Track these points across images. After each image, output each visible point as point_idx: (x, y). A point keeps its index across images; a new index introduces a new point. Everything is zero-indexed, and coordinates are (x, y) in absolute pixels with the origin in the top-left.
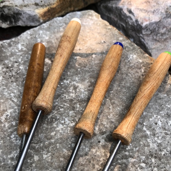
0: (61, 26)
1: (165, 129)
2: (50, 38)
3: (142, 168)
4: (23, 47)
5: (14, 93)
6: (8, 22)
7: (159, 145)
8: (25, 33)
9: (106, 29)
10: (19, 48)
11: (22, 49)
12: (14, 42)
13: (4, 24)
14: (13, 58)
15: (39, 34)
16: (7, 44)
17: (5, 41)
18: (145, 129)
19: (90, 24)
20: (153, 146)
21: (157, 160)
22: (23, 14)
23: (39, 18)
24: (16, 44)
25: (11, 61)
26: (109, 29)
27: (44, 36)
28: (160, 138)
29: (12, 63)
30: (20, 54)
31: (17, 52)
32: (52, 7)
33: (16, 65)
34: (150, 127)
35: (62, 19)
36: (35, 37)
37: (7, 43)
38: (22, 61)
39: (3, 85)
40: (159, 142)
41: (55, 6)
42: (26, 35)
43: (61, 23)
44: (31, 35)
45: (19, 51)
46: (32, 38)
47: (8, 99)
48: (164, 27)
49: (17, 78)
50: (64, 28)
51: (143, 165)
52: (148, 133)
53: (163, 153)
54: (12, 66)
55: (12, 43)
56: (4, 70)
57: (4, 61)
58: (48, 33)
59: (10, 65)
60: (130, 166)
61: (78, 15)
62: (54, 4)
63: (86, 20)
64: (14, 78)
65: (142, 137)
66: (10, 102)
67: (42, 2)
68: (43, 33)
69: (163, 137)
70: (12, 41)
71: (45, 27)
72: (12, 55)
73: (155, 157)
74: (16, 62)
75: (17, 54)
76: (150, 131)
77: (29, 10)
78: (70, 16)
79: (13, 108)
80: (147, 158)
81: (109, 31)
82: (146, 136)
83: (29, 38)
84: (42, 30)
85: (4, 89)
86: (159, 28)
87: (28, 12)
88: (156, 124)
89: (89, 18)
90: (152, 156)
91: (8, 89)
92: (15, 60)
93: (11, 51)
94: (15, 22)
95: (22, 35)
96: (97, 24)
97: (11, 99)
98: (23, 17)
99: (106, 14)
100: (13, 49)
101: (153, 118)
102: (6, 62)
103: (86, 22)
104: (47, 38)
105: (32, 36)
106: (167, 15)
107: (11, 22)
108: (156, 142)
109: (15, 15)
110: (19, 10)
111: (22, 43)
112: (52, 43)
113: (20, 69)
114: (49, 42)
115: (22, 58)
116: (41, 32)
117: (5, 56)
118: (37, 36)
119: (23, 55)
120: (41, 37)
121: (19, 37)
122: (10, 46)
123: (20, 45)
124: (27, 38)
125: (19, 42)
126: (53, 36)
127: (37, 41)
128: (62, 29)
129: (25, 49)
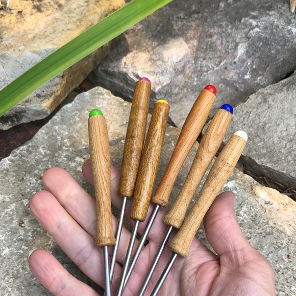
0: (75, 115)
2: (69, 132)
4: (46, 151)
6: (10, 123)
8: (39, 133)
9: (123, 106)
10: (42, 153)
11: (45, 153)
12: (33, 147)
13: (5, 126)
14: (40, 166)
15: (56, 131)
16: (26, 152)
17: (21, 148)
19: (105, 105)
22: (27, 111)
23: (47, 111)
24: (36, 149)
25: (40, 170)
26: (126, 106)
27: (62, 132)
29: (43, 172)
30: (46, 159)
31: (42, 159)
32: (56, 95)
35: (72, 106)
36: (53, 135)
37: (25, 150)
41: (59, 93)
42: (41, 134)
43: (73, 111)
44: (47, 134)
45: (43, 156)
46: (49, 137)
48: (176, 87)
50: (79, 117)
55: (30, 149)
56: (39, 182)
57: (33, 172)
58: (65, 126)
61: (87, 96)
62: (57, 91)
63: (98, 101)
67: (43, 91)
68: (59, 127)
70: (30, 146)
71: (57, 121)
72: (38, 162)
75: (44, 160)
77: (35, 105)
78: (78, 99)
81: (126, 108)
83: (46, 138)
84: (56, 125)
87: (33, 108)
89: (101, 98)
92: (44, 168)
93: (34, 158)
94: (18, 121)
95: (36, 136)
96: (111, 103)
98: (28, 114)
99: (108, 79)
100: (35, 155)
102: (36, 172)
103: (99, 104)
104: (67, 133)
105: (49, 135)
106: (176, 73)
107: (13, 122)
109: (18, 114)
110: (23, 108)
111: (42, 146)
112: (75, 138)
114: (70, 137)
115: (51, 164)
116: (57, 127)
117: (31, 166)
118: (54, 134)
119: (51, 159)
120: (59, 134)
121: (34, 139)
122: (30, 152)
123: (41, 149)
124: (44, 138)
125: (38, 146)
126: (71, 129)
127: (57, 140)
128: (77, 119)
129: (48, 152)
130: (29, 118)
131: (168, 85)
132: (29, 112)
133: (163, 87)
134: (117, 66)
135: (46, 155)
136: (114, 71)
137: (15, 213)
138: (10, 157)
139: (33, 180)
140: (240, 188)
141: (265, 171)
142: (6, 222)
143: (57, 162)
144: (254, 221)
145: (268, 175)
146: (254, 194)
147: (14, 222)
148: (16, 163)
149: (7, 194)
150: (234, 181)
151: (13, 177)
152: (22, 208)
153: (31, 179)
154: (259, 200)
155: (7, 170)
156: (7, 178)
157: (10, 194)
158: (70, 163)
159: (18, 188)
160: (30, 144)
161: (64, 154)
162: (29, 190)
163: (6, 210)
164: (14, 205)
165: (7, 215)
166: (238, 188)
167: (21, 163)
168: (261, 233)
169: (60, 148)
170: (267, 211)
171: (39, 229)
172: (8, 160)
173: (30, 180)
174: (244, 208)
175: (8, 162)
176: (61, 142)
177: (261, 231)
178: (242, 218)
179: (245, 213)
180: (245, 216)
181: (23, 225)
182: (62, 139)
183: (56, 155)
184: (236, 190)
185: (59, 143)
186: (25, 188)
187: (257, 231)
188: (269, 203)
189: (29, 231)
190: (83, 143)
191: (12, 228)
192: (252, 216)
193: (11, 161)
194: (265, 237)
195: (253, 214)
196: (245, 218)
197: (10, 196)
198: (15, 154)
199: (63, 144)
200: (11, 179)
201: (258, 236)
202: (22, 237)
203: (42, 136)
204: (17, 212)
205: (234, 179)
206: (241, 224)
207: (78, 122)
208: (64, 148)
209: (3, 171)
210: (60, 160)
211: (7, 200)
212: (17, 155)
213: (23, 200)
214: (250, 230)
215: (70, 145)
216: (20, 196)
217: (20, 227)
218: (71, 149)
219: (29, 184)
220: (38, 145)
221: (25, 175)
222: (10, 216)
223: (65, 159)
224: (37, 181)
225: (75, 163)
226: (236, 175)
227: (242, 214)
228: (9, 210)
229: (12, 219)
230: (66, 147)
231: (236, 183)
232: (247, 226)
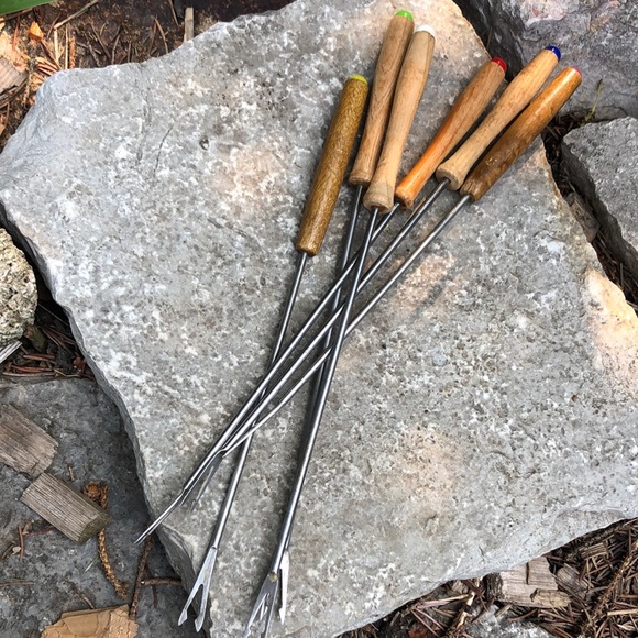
1: (508, 246)
2: (343, 28)
3: (461, 296)
4: (292, 42)
5: (279, 141)
7: (494, 268)
8: (294, 5)
9: (454, 24)
10: (284, 43)
11: (289, 44)
12: (274, 24)
14: (272, 63)
15: (324, 14)
16: (260, 28)
17: (256, 18)
18: (479, 240)
19: (425, 7)
20: (485, 269)
21: (485, 289)
24: (277, 31)
25: (269, 70)
26: (459, 26)
27: (332, 20)
28: (497, 258)
29: (271, 75)
31: (280, 52)
33: (280, 80)
34: (486, 239)
36: (315, 20)
37: (260, 25)
38: (290, 74)
39: (259, 121)
40: (495, 263)
42: (298, 8)
44: (306, 13)
45: (284, 48)
46: (308, 21)
47: (268, 151)
48: (567, 32)
49: (281, 110)
50: (372, 8)
51: (464, 292)
52: (482, 247)
53: (496, 281)
54: (273, 83)
55: (269, 26)
56: (258, 89)
57: (257, 68)
58: (341, 14)
59: (268, 80)
60: (445, 291)
64: (277, 108)
65: (472, 252)
66: (274, 158)
68: (331, 12)
69: (503, 258)
70: (270, 21)
72: (271, 56)
73: (484, 285)
74: (279, 75)
75: (281, 56)
76: (486, 246)
79: (278, 170)
80: (472, 284)
81: (458, 30)
82: (478, 253)
83: (302, 19)
84: (328, 4)
85: (261, 130)
86: (557, 32)
88: (498, 235)
90: (479, 282)
91: (268, 130)
92: (277, 70)
93: (269, 45)
95: (288, 8)
96: (438, 9)
97: (273, 152)
100: (272, 42)
101: (496, 226)
102: (261, 70)
104: (338, 27)
105: (309, 16)
106: (580, 6)
108: (490, 262)
111: (290, 31)
112: (348, 43)
113: (287, 92)
114: (340, 38)
115: (290, 68)
116: (327, 9)
117: (257, 56)
118: (318, 19)
119: (292, 61)
120: (326, 24)
121: (282, 12)
122: (266, 32)
123: (285, 35)
124: (298, 18)
125: (283, 27)
126: (350, 23)
127: (318, 32)
128: (368, 11)
129: (295, 46)
131: (554, 23)
133: (544, 23)
135: (288, 49)
137: (202, 120)
138: (233, 24)
139: (251, 81)
140: (566, 260)
141: (628, 254)
142: (183, 129)
143: (300, 70)
144: (554, 320)
145: (630, 264)
146: (581, 279)
147: (194, 133)
148: (238, 39)
149: (201, 83)
150: (562, 244)
151: (223, 60)
152: (215, 118)
153: (248, 78)
154: (584, 293)
155: (219, 45)
156: (212, 58)
157: (206, 86)
158: (320, 82)
159: (222, 83)
160: (272, 18)
161: (318, 62)
162: (237, 94)
163: (191, 109)
164: (206, 107)
165: (188, 118)
166: (562, 258)
167: (244, 43)
168: (554, 343)
169: (316, 49)
170: (586, 316)
171: (225, 164)
172: (228, 28)
173: (247, 80)
174: (552, 294)
175: (226, 32)
176: (322, 39)
177: (556, 340)
178: (538, 306)
179: (549, 301)
180: (547, 305)
181: (206, 146)
182: (327, 34)
183: (305, 57)
184: (558, 260)
185: (318, 39)
186: (233, 89)
187: (550, 337)
188: (596, 305)
189: (211, 159)
190: (357, 57)
191: (188, 142)
192: (557, 312)
193: (232, 32)
194: (556, 351)
195: (560, 310)
196: (544, 308)
197: (206, 90)
198: (242, 23)
199: (323, 44)
200: (219, 63)
201: (547, 344)
202: (196, 163)
203: (297, 12)
204: (205, 120)
205: (564, 241)
206: (532, 313)
207: (365, 17)
208: (322, 51)
209: (212, 42)
210: (306, 69)
211: (199, 94)
212: (243, 27)
213: (222, 107)
214: (540, 330)
215: (335, 51)
216: (221, 97)
217: (199, 147)
218: (332, 57)
219: (241, 84)
220: (284, 25)
221: (242, 67)
222: (192, 121)
223: (316, 71)
224: (256, 86)
225: (327, 87)
226: (572, 236)
227: (543, 301)
228: (194, 111)
229: (194, 128)
230: (326, 51)
231: (564, 248)
232: (539, 321)
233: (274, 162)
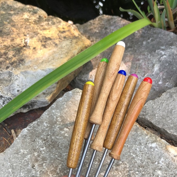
0: (64, 104)
1: (141, 151)
2: (61, 114)
3: (137, 174)
4: (47, 124)
5: (57, 155)
6: (27, 108)
7: (141, 160)
8: (43, 114)
10: (45, 126)
11: (47, 125)
12: (40, 122)
13: (25, 110)
14: (44, 133)
15: (53, 113)
16: (36, 125)
17: (34, 123)
18: (132, 154)
20: (139, 162)
21: (142, 168)
22: (37, 102)
23: (48, 102)
24: (42, 123)
25: (44, 135)
27: (56, 113)
28: (140, 156)
29: (46, 136)
30: (47, 129)
31: (45, 129)
32: (54, 93)
33: (49, 137)
34: (134, 153)
35: (62, 99)
36: (51, 116)
37: (36, 124)
38: (51, 133)
39: (48, 152)
40: (140, 159)
41: (55, 92)
42: (45, 115)
43: (63, 102)
44: (48, 115)
45: (46, 127)
46: (49, 117)
47: (55, 159)
49: (53, 145)
50: (66, 105)
51: (137, 172)
52: (134, 156)
53: (144, 164)
54: (47, 138)
55: (39, 123)
56: (43, 142)
57: (40, 136)
58: (58, 110)
59: (45, 138)
60: (131, 175)
61: (71, 94)
62: (54, 91)
63: (77, 96)
64: (52, 145)
65: (132, 159)
66: (58, 160)
67: (47, 91)
68: (55, 111)
69: (142, 156)
70: (38, 122)
71: (54, 107)
72: (43, 131)
73: (141, 167)
74: (48, 135)
75: (46, 130)
76: (135, 155)
78: (66, 95)
79: (60, 163)
80: (138, 169)
82: (134, 158)
83: (48, 117)
84: (53, 110)
85: (50, 154)
87: (41, 100)
88: (136, 150)
89: (78, 95)
90: (139, 167)
91: (52, 153)
92: (47, 134)
93: (41, 129)
94: (32, 107)
95: (42, 116)
97: (57, 159)
98: (38, 104)
99: (81, 84)
100: (42, 127)
101: (134, 147)
102: (42, 136)
103: (77, 98)
104: (59, 114)
105: (49, 115)
107: (29, 108)
108: (139, 159)
109: (32, 104)
110: (35, 100)
111: (46, 122)
112: (64, 117)
113: (52, 139)
114: (61, 117)
115: (50, 132)
116: (54, 111)
117: (39, 133)
118: (52, 115)
119: (50, 129)
120: (55, 115)
121: (41, 117)
122: (39, 125)
123: (45, 123)
124: (46, 117)
125: (43, 122)
126: (62, 112)
127: (54, 118)
128: (65, 106)
129: (49, 125)
130: (38, 106)
132: (38, 103)
134: (86, 77)
135: (47, 127)
136: (85, 80)
137: (30, 160)
138: (28, 128)
139: (40, 141)
140: (159, 147)
141: (173, 137)
142: (25, 166)
143: (54, 131)
144: (168, 167)
145: (175, 139)
146: (167, 151)
147: (29, 165)
148: (31, 131)
149: (25, 149)
150: (155, 143)
151: (29, 139)
152: (34, 158)
153: (39, 140)
154: (170, 154)
155: (26, 135)
156: (25, 140)
157: (27, 149)
158: (61, 131)
159: (32, 146)
160: (39, 121)
161: (58, 126)
162: (38, 147)
163: (25, 159)
164: (29, 155)
165: (25, 162)
166: (158, 147)
167: (33, 131)
168: (172, 174)
169: (56, 123)
170: (175, 161)
171: (43, 170)
172: (26, 129)
173: (39, 141)
174: (162, 159)
175: (26, 131)
176: (56, 120)
177: (172, 173)
178: (161, 165)
179: (163, 162)
180: (163, 164)
181: (34, 167)
182: (57, 117)
183: (53, 127)
184: (157, 148)
185: (55, 120)
186: (36, 146)
187: (170, 173)
188: (176, 156)
189: (38, 171)
190: (68, 120)
191: (28, 169)
192: (167, 164)
193: (28, 130)
194: (175, 176)
195: (167, 163)
196: (163, 165)
197: (27, 150)
198: (30, 126)
199: (57, 121)
200: (28, 141)
201: (171, 176)
202: (34, 174)
203: (45, 116)
204: (31, 160)
205: (155, 142)
206: (160, 168)
207: (65, 108)
208: (58, 123)
209: (23, 136)
210: (55, 130)
211: (26, 153)
212: (31, 127)
213: (35, 153)
214: (166, 172)
215: (61, 121)
216: (33, 150)
217: (32, 169)
218: (61, 123)
219: (38, 143)
220: (43, 121)
221: (36, 138)
222: (27, 162)
223: (58, 129)
224: (42, 142)
225: (64, 132)
226: (156, 140)
227: (161, 163)
228: (26, 159)
229: (28, 164)
230: (59, 122)
231: (157, 144)
232: (164, 170)
233: (58, 162)
